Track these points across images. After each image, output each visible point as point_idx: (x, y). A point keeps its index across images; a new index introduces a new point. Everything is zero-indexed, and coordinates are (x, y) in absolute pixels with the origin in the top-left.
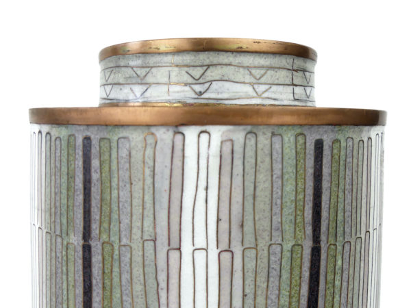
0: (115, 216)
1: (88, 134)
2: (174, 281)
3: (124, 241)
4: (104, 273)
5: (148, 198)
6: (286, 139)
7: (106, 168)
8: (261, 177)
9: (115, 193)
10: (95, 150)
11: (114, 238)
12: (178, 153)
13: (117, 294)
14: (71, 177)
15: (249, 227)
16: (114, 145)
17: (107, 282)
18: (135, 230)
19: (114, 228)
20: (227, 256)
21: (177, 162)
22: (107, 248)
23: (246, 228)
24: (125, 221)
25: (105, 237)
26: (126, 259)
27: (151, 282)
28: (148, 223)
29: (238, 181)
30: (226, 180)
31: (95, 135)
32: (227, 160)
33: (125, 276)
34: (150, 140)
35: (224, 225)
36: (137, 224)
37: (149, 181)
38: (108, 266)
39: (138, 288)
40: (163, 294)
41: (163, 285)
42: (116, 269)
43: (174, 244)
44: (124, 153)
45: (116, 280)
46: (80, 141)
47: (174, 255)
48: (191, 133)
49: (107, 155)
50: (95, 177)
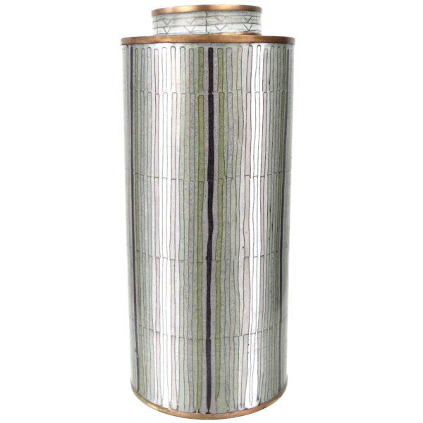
0: (225, 81)
1: (211, 46)
2: (249, 105)
3: (229, 91)
4: (220, 105)
7: (221, 61)
8: (275, 63)
9: (225, 71)
10: (215, 54)
11: (225, 90)
12: (250, 54)
13: (226, 114)
14: (201, 66)
16: (225, 51)
17: (221, 109)
18: (234, 86)
19: (225, 86)
20: (265, 94)
21: (250, 58)
22: (222, 95)
23: (271, 84)
24: (230, 82)
25: (220, 90)
26: (230, 99)
27: (240, 107)
28: (239, 82)
29: (269, 64)
30: (265, 64)
31: (215, 47)
32: (266, 56)
33: (230, 106)
34: (240, 49)
35: (265, 82)
36: (234, 83)
37: (239, 65)
38: (222, 102)
39: (235, 110)
40: (245, 111)
41: (245, 107)
42: (226, 103)
43: (249, 91)
44: (229, 54)
45: (225, 108)
46: (206, 50)
47: (249, 95)
48: (255, 45)
49: (221, 56)
50: (215, 65)
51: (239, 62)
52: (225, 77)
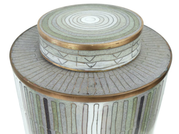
0: (60, 125)
1: (46, 98)
3: (65, 133)
5: (74, 122)
6: (130, 101)
7: (55, 111)
8: (118, 115)
9: (59, 119)
10: (49, 103)
11: (60, 131)
12: (86, 110)
15: (113, 129)
16: (58, 104)
19: (60, 128)
21: (85, 113)
22: (58, 133)
23: (112, 129)
24: (64, 127)
25: (56, 130)
28: (74, 129)
30: (105, 117)
31: (49, 99)
32: (106, 111)
34: (74, 106)
36: (69, 129)
37: (74, 117)
44: (62, 108)
46: (42, 98)
48: (91, 105)
49: (55, 107)
50: (50, 112)
51: (73, 115)
52: (60, 122)
